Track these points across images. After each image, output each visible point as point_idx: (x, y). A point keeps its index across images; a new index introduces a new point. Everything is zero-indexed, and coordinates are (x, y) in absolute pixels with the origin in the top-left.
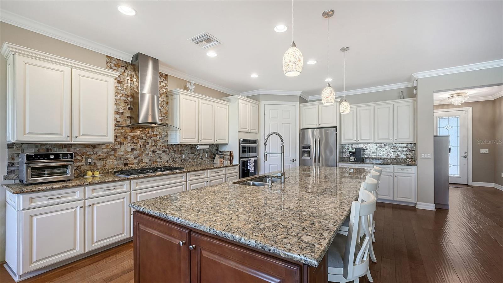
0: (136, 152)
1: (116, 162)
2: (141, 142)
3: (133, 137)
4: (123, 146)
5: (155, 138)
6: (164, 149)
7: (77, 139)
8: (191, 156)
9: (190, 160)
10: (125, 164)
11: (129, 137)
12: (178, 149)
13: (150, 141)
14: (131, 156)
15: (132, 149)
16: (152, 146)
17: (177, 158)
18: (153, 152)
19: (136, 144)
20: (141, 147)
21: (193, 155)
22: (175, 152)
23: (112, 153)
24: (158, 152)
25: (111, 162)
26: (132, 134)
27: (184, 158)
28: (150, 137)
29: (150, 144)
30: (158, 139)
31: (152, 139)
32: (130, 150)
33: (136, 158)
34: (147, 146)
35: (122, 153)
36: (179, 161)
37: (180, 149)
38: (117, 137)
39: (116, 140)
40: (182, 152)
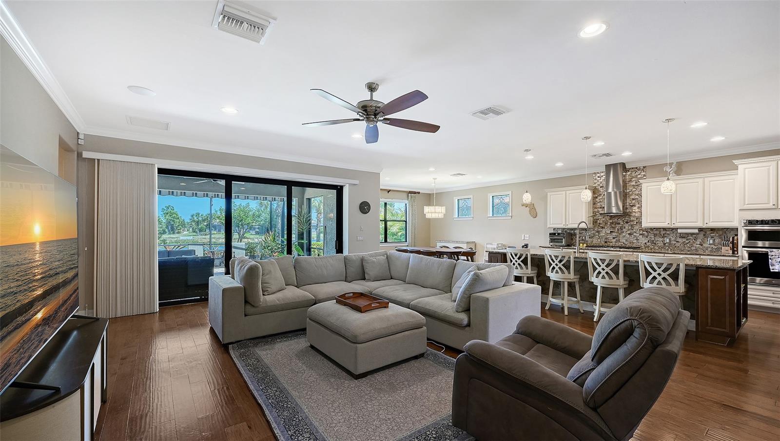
0: (614, 234)
2: (618, 226)
3: (612, 223)
4: (604, 230)
5: (632, 223)
6: (641, 232)
8: (679, 240)
9: (678, 245)
10: (606, 242)
11: (609, 223)
12: (660, 233)
13: (627, 226)
14: (610, 237)
15: (611, 232)
16: (629, 230)
17: (658, 241)
18: (629, 234)
19: (614, 228)
20: (618, 230)
21: (684, 240)
22: (655, 235)
23: (597, 234)
24: (635, 234)
26: (611, 221)
27: (668, 241)
28: (627, 223)
29: (627, 228)
30: (635, 223)
31: (629, 223)
32: (609, 232)
33: (614, 238)
34: (624, 230)
35: (604, 234)
36: (661, 244)
37: (663, 232)
38: (600, 223)
39: (599, 226)
40: (666, 235)
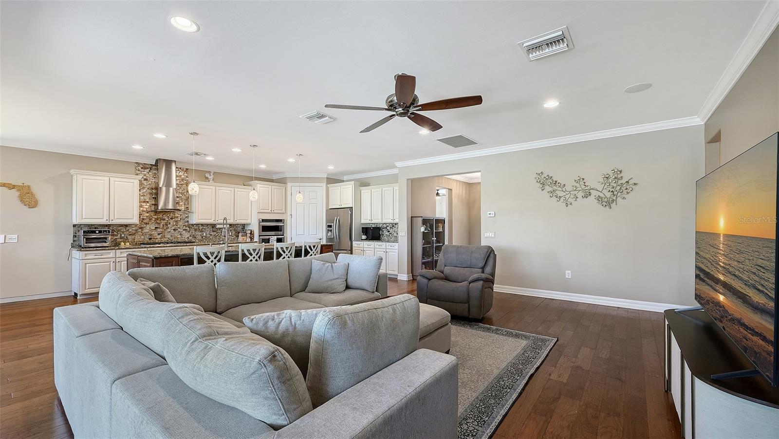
0: (158, 230)
1: (143, 237)
2: (163, 222)
3: (157, 219)
4: (148, 225)
5: (176, 219)
6: (184, 228)
7: (113, 222)
8: (212, 233)
9: (211, 237)
10: (150, 239)
11: (154, 219)
12: (199, 228)
13: (171, 221)
14: (155, 233)
15: (156, 228)
17: (197, 235)
18: (174, 230)
19: (159, 224)
20: (163, 226)
21: (215, 233)
22: (196, 230)
23: (140, 230)
24: (179, 230)
25: (139, 237)
26: (156, 217)
27: (205, 235)
28: (172, 219)
29: (172, 224)
30: (179, 220)
31: (174, 220)
32: (154, 228)
33: (159, 234)
34: (169, 226)
35: (148, 231)
36: (200, 238)
37: (201, 228)
38: (143, 219)
39: (142, 222)
40: (203, 230)
